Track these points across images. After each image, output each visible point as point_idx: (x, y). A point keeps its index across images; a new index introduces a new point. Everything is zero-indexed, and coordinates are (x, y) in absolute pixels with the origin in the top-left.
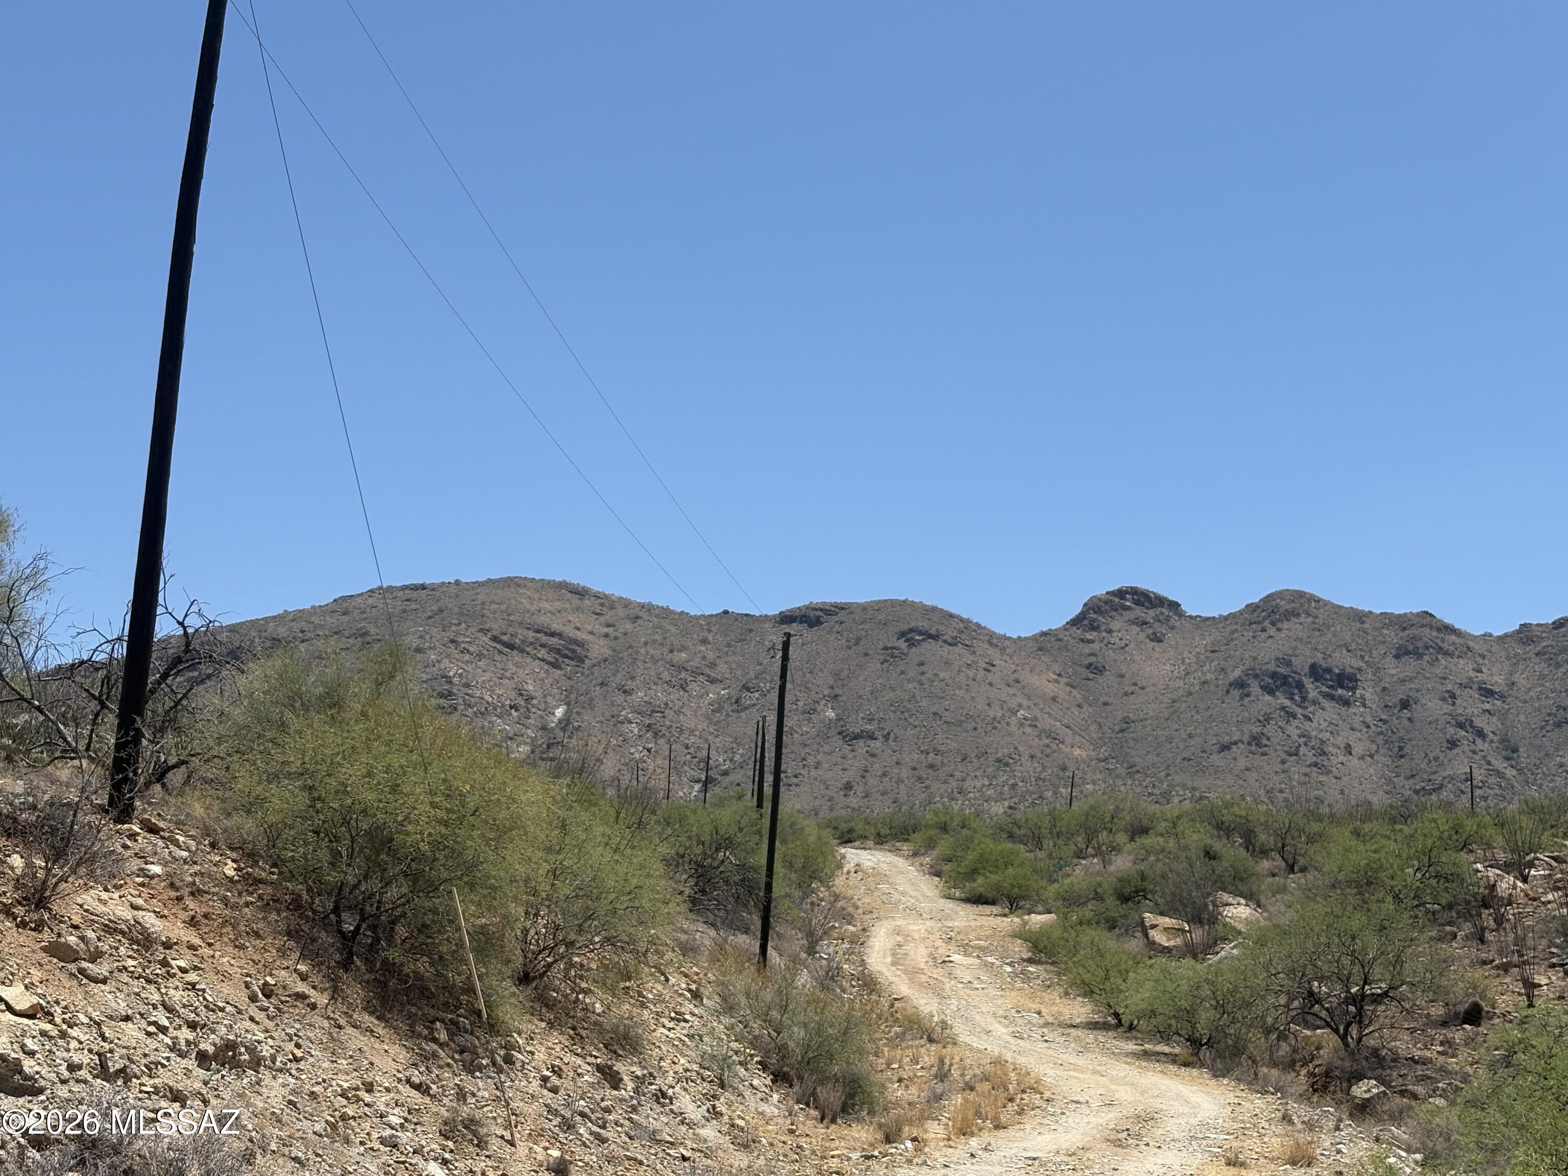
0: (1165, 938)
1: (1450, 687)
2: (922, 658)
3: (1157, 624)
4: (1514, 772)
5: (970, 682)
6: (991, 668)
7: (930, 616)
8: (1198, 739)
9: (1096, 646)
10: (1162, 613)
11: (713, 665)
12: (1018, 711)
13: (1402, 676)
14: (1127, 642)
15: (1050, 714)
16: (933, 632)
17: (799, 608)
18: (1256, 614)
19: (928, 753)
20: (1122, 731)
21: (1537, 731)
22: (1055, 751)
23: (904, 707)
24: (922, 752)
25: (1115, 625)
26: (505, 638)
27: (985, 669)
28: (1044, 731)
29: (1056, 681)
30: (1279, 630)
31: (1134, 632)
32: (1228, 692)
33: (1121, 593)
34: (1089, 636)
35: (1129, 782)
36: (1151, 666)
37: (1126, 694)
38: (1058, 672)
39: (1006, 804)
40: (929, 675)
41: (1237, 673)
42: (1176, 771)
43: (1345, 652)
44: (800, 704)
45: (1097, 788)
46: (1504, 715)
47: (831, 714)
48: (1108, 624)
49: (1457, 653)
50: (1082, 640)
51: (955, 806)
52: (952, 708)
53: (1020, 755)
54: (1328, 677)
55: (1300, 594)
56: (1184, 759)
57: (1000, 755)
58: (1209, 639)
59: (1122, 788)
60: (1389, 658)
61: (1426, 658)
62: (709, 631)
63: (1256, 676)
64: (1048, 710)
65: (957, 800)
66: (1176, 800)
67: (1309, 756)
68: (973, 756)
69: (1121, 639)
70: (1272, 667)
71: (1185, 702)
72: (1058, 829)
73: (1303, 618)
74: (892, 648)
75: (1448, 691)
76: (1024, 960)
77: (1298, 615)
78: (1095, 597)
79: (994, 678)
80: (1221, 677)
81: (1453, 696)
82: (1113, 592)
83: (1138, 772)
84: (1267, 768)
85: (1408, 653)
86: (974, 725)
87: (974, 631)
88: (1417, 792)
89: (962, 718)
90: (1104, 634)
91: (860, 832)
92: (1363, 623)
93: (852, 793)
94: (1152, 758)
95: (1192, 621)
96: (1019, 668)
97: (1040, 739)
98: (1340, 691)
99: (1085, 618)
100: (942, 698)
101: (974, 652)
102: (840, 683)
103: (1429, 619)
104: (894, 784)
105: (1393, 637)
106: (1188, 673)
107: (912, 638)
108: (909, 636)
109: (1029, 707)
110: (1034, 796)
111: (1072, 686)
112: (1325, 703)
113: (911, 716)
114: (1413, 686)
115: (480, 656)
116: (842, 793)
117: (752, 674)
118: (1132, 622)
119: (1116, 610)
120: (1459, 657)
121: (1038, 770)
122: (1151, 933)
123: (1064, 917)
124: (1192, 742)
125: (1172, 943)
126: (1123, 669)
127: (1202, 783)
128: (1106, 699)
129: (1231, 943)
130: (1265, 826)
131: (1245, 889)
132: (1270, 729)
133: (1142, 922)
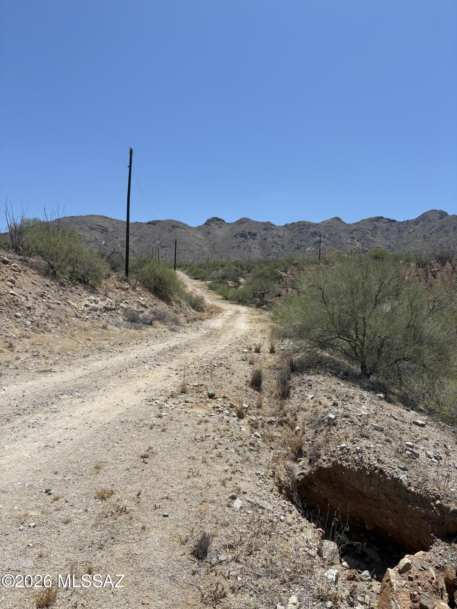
1: (273, 236)
2: (176, 231)
3: (220, 224)
4: (284, 251)
5: (185, 236)
6: (189, 233)
7: (177, 223)
9: (209, 229)
10: (221, 222)
11: (134, 233)
13: (265, 234)
16: (178, 226)
17: (150, 222)
18: (238, 222)
19: (178, 250)
20: (214, 245)
21: (288, 244)
22: (202, 249)
23: (173, 241)
25: (212, 225)
26: (91, 227)
28: (199, 245)
29: (202, 236)
30: (242, 225)
31: (216, 226)
32: (233, 237)
33: (213, 218)
34: (208, 227)
36: (219, 232)
37: (215, 238)
38: (202, 234)
40: (177, 235)
41: (235, 234)
42: (224, 253)
43: (254, 229)
44: (152, 240)
46: (282, 241)
47: (158, 242)
49: (274, 229)
50: (206, 228)
52: (182, 241)
53: (195, 250)
54: (251, 234)
55: (247, 219)
56: (225, 250)
57: (191, 250)
58: (230, 227)
59: (214, 256)
60: (262, 231)
61: (269, 231)
62: (133, 226)
63: (238, 234)
64: (200, 241)
65: (183, 259)
67: (248, 249)
68: (186, 250)
69: (214, 227)
70: (241, 232)
71: (226, 239)
74: (170, 229)
77: (246, 223)
78: (208, 219)
79: (190, 235)
80: (232, 234)
81: (273, 237)
83: (217, 253)
84: (240, 252)
85: (266, 229)
86: (186, 244)
87: (186, 226)
88: (267, 255)
89: (184, 243)
90: (210, 226)
92: (258, 224)
94: (219, 250)
96: (194, 233)
97: (199, 247)
98: (253, 237)
99: (207, 223)
100: (180, 239)
101: (186, 230)
102: (160, 236)
105: (263, 226)
106: (226, 234)
108: (173, 227)
109: (197, 241)
110: (198, 258)
111: (205, 237)
112: (251, 239)
114: (266, 236)
115: (86, 231)
117: (142, 235)
118: (215, 224)
119: (213, 222)
121: (199, 253)
122: (229, 284)
123: (213, 282)
124: (227, 247)
125: (232, 286)
126: (214, 233)
127: (229, 255)
128: (211, 239)
129: (241, 285)
130: (244, 265)
131: (243, 276)
132: (241, 244)
133: (227, 282)
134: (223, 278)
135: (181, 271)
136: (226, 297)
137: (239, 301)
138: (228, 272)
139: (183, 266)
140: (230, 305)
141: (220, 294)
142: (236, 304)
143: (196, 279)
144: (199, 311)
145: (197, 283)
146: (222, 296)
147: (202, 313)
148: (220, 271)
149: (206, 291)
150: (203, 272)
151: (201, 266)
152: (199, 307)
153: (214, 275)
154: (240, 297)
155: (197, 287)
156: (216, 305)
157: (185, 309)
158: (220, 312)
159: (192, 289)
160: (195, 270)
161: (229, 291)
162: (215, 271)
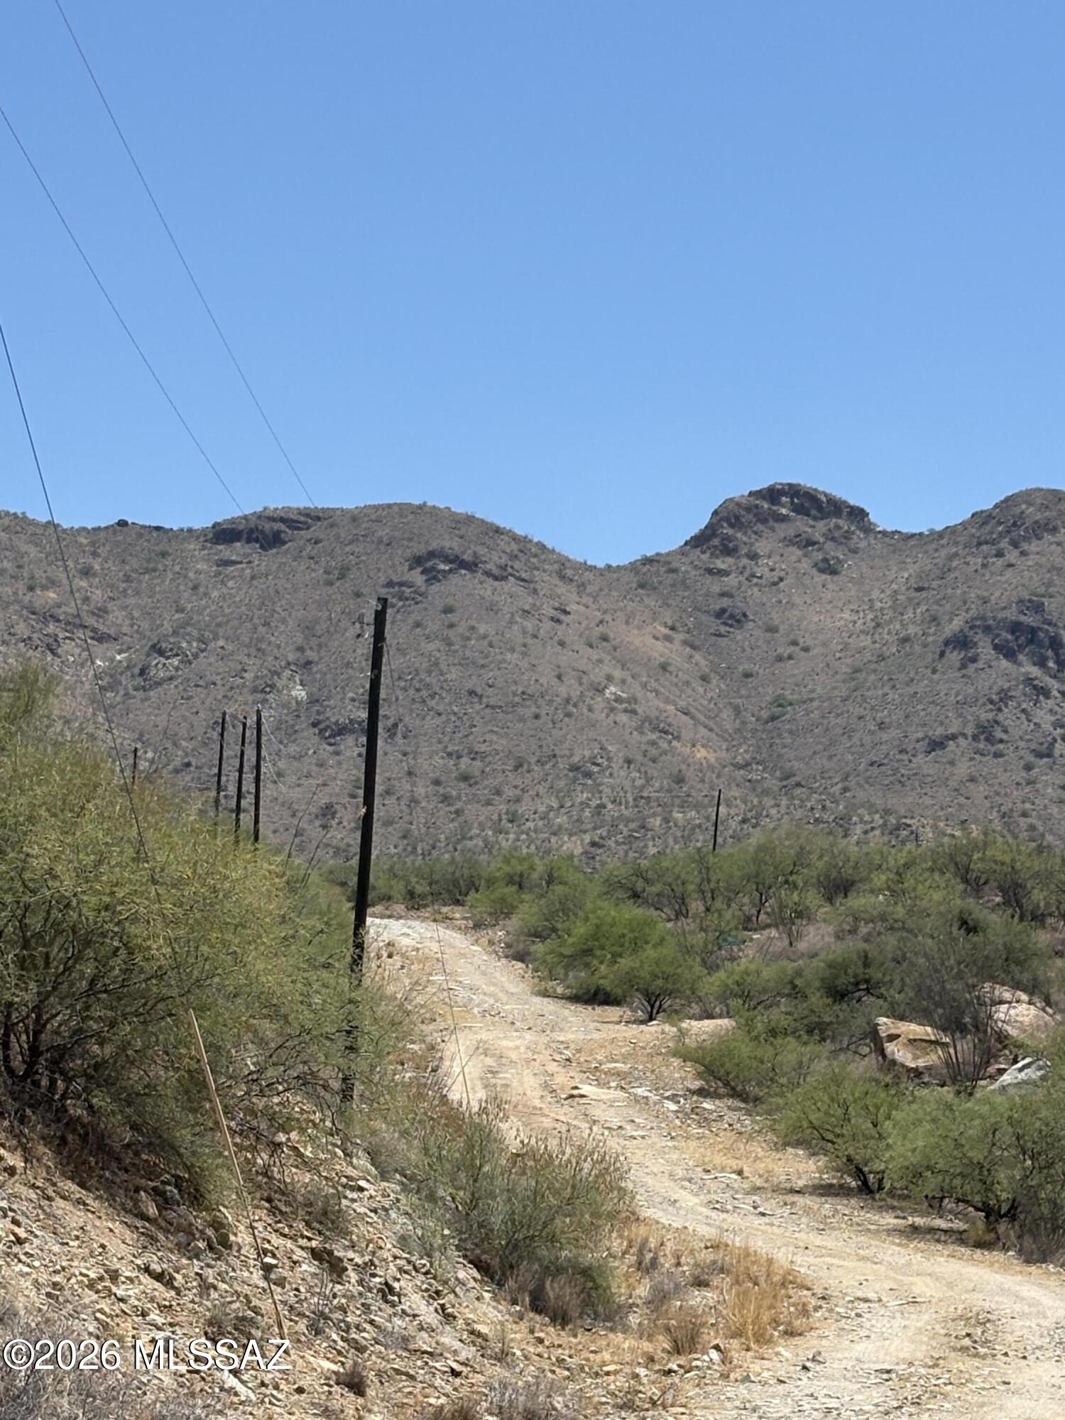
0: (910, 1056)
2: (450, 601)
3: (829, 545)
5: (529, 641)
6: (562, 617)
7: (463, 531)
8: (894, 733)
9: (731, 581)
10: (838, 527)
11: (101, 612)
12: (606, 687)
14: (783, 574)
15: (657, 692)
16: (467, 557)
17: (245, 518)
18: (988, 528)
19: (459, 757)
20: (773, 718)
22: (665, 753)
23: (421, 681)
24: (450, 755)
25: (762, 547)
27: (552, 619)
28: (647, 719)
29: (668, 639)
30: (1023, 553)
31: (794, 558)
32: (942, 654)
33: (773, 494)
34: (720, 564)
35: (784, 802)
36: (819, 613)
37: (780, 659)
38: (670, 623)
39: (587, 838)
40: (462, 628)
41: (957, 624)
42: (858, 784)
44: (249, 676)
45: (733, 812)
47: (299, 693)
48: (752, 544)
50: (710, 571)
51: (504, 843)
52: (500, 682)
53: (609, 759)
56: (872, 764)
57: (576, 759)
58: (912, 569)
59: (773, 811)
62: (95, 554)
63: (987, 629)
64: (654, 684)
65: (507, 833)
66: (858, 830)
68: (533, 759)
69: (772, 570)
70: (1012, 615)
71: (875, 671)
72: (713, 885)
73: (1062, 534)
74: (401, 584)
76: (693, 1093)
77: (1053, 529)
78: (731, 500)
79: (567, 632)
80: (932, 630)
82: (760, 491)
83: (798, 785)
84: (1003, 778)
86: (534, 709)
87: (536, 556)
89: (517, 699)
90: (745, 561)
91: (383, 890)
93: (334, 823)
94: (821, 762)
95: (887, 540)
96: (608, 617)
97: (642, 733)
99: (714, 535)
100: (483, 666)
101: (535, 591)
102: (314, 642)
104: (404, 807)
106: (878, 625)
107: (433, 568)
108: (429, 564)
109: (623, 681)
110: (633, 826)
111: (693, 647)
113: (432, 696)
116: (317, 823)
117: (167, 628)
118: (788, 541)
119: (764, 521)
121: (639, 783)
122: (890, 1048)
123: (749, 1025)
124: (884, 736)
125: (921, 1063)
126: (776, 617)
127: (899, 802)
128: (747, 666)
129: (1015, 1061)
130: (1044, 878)
131: (1025, 977)
132: (1007, 717)
133: (873, 1033)
134: (839, 995)
135: (464, 930)
136: (859, 1173)
137: (991, 1213)
138: (891, 941)
139: (490, 882)
140: (897, 1254)
141: (798, 1144)
142: (960, 1238)
143: (595, 997)
144: (561, 1318)
145: (596, 1036)
146: (823, 1161)
147: (582, 1338)
148: (811, 929)
149: (673, 1107)
150: (655, 938)
151: (647, 881)
152: (553, 1270)
153: (753, 967)
154: (1002, 1175)
155: (596, 1074)
156: (760, 1245)
157: (387, 1291)
158: (790, 1333)
159: (546, 1086)
160: (587, 919)
161: (893, 1107)
162: (768, 926)
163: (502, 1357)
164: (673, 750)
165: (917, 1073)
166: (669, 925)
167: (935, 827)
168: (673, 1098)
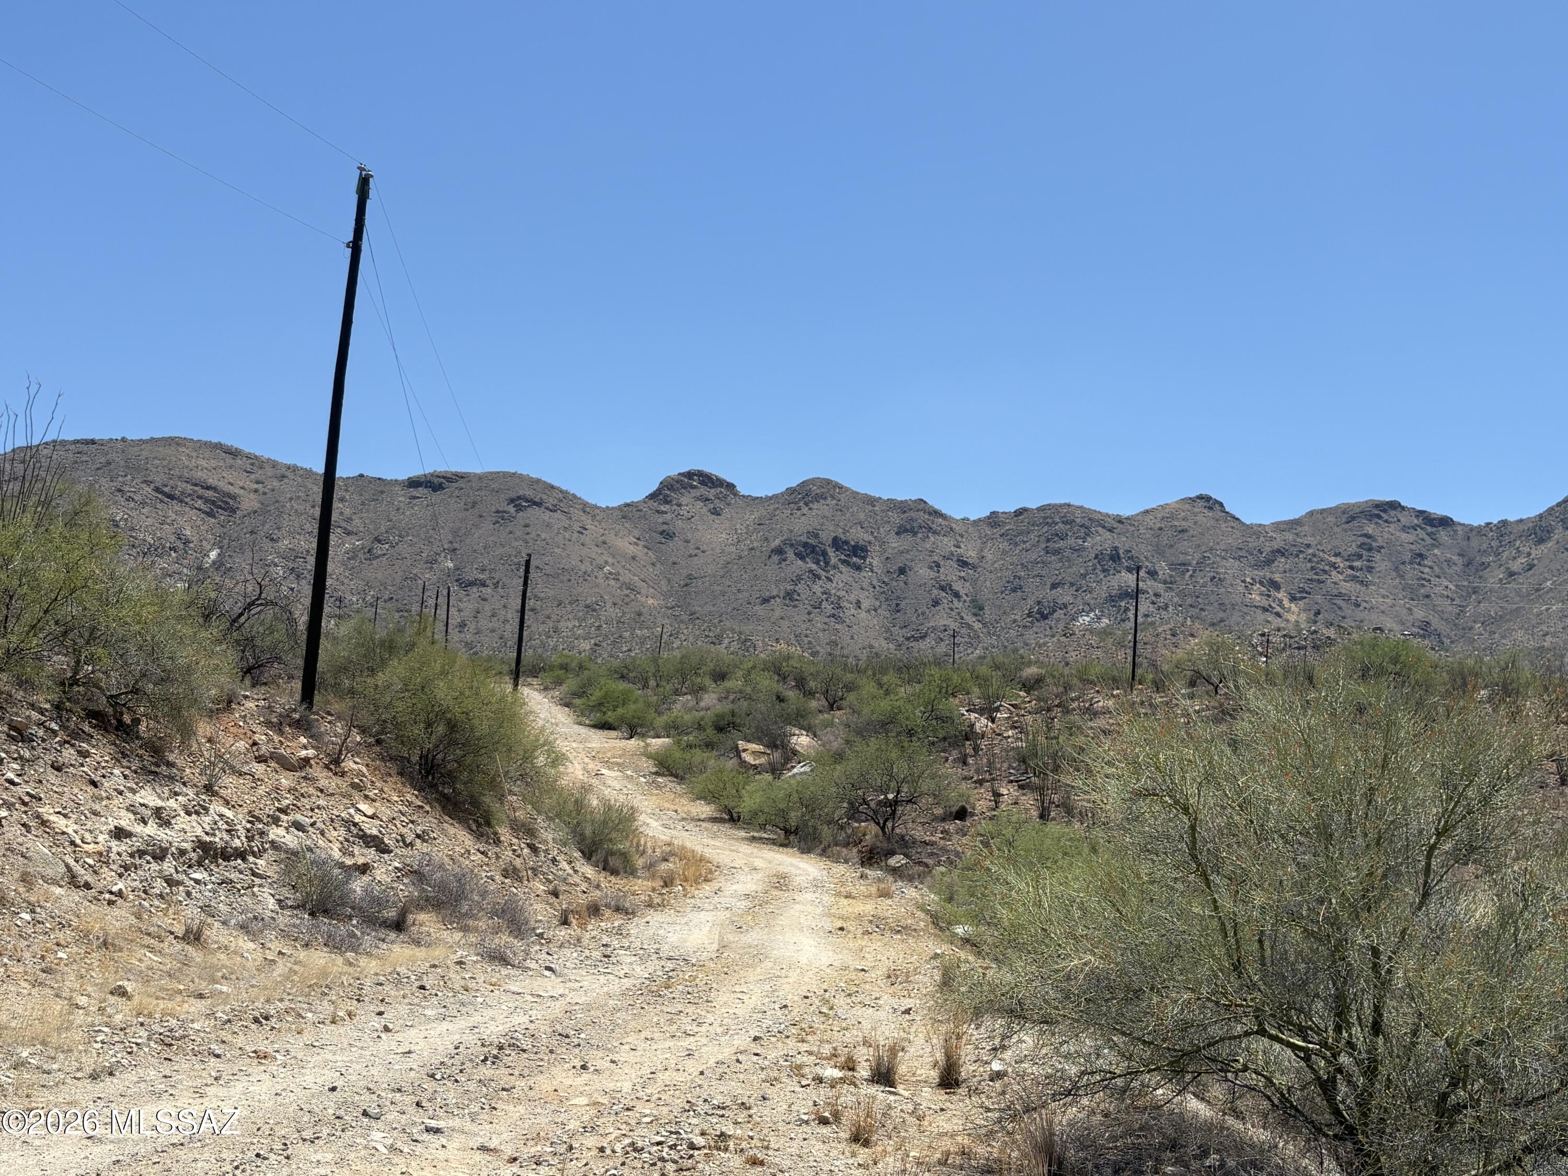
0: (752, 759)
1: (936, 558)
2: (527, 521)
3: (717, 501)
4: (981, 626)
5: (566, 542)
6: (584, 532)
7: (535, 487)
8: (745, 594)
9: (668, 517)
10: (721, 492)
11: (349, 520)
12: (604, 567)
13: (901, 548)
14: (693, 515)
15: (630, 570)
16: (536, 500)
17: (425, 475)
18: (793, 496)
20: (686, 585)
21: (999, 595)
22: (633, 600)
23: (511, 561)
25: (684, 500)
26: (166, 490)
27: (579, 532)
28: (624, 583)
29: (636, 544)
30: (810, 509)
31: (699, 507)
32: (770, 556)
33: (690, 474)
34: (662, 508)
35: (691, 627)
36: (711, 534)
37: (690, 556)
38: (637, 536)
39: (593, 641)
40: (533, 535)
41: (777, 542)
42: (727, 619)
43: (859, 528)
44: (424, 555)
45: (665, 631)
46: (975, 582)
47: (449, 564)
48: (678, 499)
49: (942, 533)
50: (658, 511)
52: (551, 563)
53: (605, 603)
54: (846, 547)
55: (828, 482)
56: (734, 609)
57: (588, 602)
58: (756, 516)
59: (685, 631)
60: (893, 535)
61: (920, 535)
62: (346, 490)
63: (792, 545)
64: (628, 566)
65: (552, 638)
66: (726, 641)
67: (829, 609)
68: (567, 602)
69: (688, 512)
70: (804, 539)
71: (737, 564)
72: (661, 673)
73: (829, 501)
74: (504, 512)
75: (934, 562)
77: (825, 498)
78: (668, 477)
79: (586, 539)
80: (766, 544)
81: (939, 565)
82: (684, 473)
83: (698, 618)
84: (797, 618)
85: (906, 531)
87: (571, 500)
88: (908, 639)
89: (559, 571)
90: (675, 507)
92: (874, 506)
93: (465, 630)
94: (709, 608)
95: (744, 499)
96: (606, 532)
97: (622, 590)
98: (855, 559)
99: (660, 494)
101: (571, 518)
102: (458, 539)
103: (923, 505)
104: (501, 623)
105: (895, 518)
106: (739, 541)
107: (520, 505)
108: (517, 502)
109: (613, 564)
110: (615, 636)
111: (648, 549)
112: (843, 568)
113: (517, 568)
114: (909, 557)
115: (143, 504)
116: (457, 630)
117: (383, 529)
118: (698, 498)
119: (685, 488)
120: (944, 535)
121: (619, 615)
122: (743, 755)
123: (679, 742)
125: (757, 762)
126: (689, 536)
127: (747, 629)
128: (675, 559)
129: (799, 763)
130: (815, 676)
131: (806, 723)
132: (800, 587)
133: (736, 747)
134: (720, 729)
135: (540, 691)
136: (730, 813)
137: (787, 832)
138: (744, 705)
139: (552, 668)
140: (746, 849)
141: (702, 799)
142: (773, 842)
143: (604, 726)
144: (614, 872)
145: (606, 745)
146: (713, 807)
147: (625, 881)
148: (706, 696)
149: (644, 780)
150: (633, 699)
151: (629, 670)
152: (612, 853)
153: (680, 714)
154: (793, 814)
155: (607, 764)
156: (688, 845)
157: (554, 860)
158: (706, 880)
159: (584, 769)
160: (601, 689)
161: (746, 783)
162: (686, 694)
163: (598, 886)
164: (636, 600)
165: (755, 767)
166: (640, 692)
167: (763, 641)
168: (644, 776)
